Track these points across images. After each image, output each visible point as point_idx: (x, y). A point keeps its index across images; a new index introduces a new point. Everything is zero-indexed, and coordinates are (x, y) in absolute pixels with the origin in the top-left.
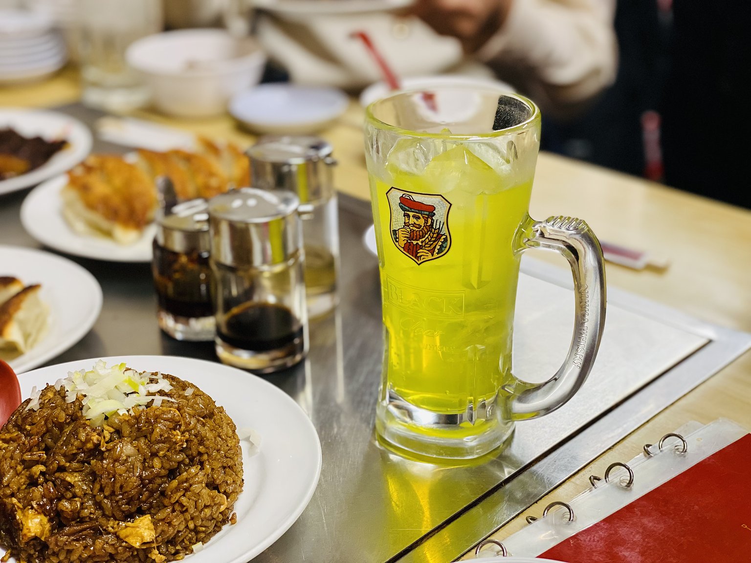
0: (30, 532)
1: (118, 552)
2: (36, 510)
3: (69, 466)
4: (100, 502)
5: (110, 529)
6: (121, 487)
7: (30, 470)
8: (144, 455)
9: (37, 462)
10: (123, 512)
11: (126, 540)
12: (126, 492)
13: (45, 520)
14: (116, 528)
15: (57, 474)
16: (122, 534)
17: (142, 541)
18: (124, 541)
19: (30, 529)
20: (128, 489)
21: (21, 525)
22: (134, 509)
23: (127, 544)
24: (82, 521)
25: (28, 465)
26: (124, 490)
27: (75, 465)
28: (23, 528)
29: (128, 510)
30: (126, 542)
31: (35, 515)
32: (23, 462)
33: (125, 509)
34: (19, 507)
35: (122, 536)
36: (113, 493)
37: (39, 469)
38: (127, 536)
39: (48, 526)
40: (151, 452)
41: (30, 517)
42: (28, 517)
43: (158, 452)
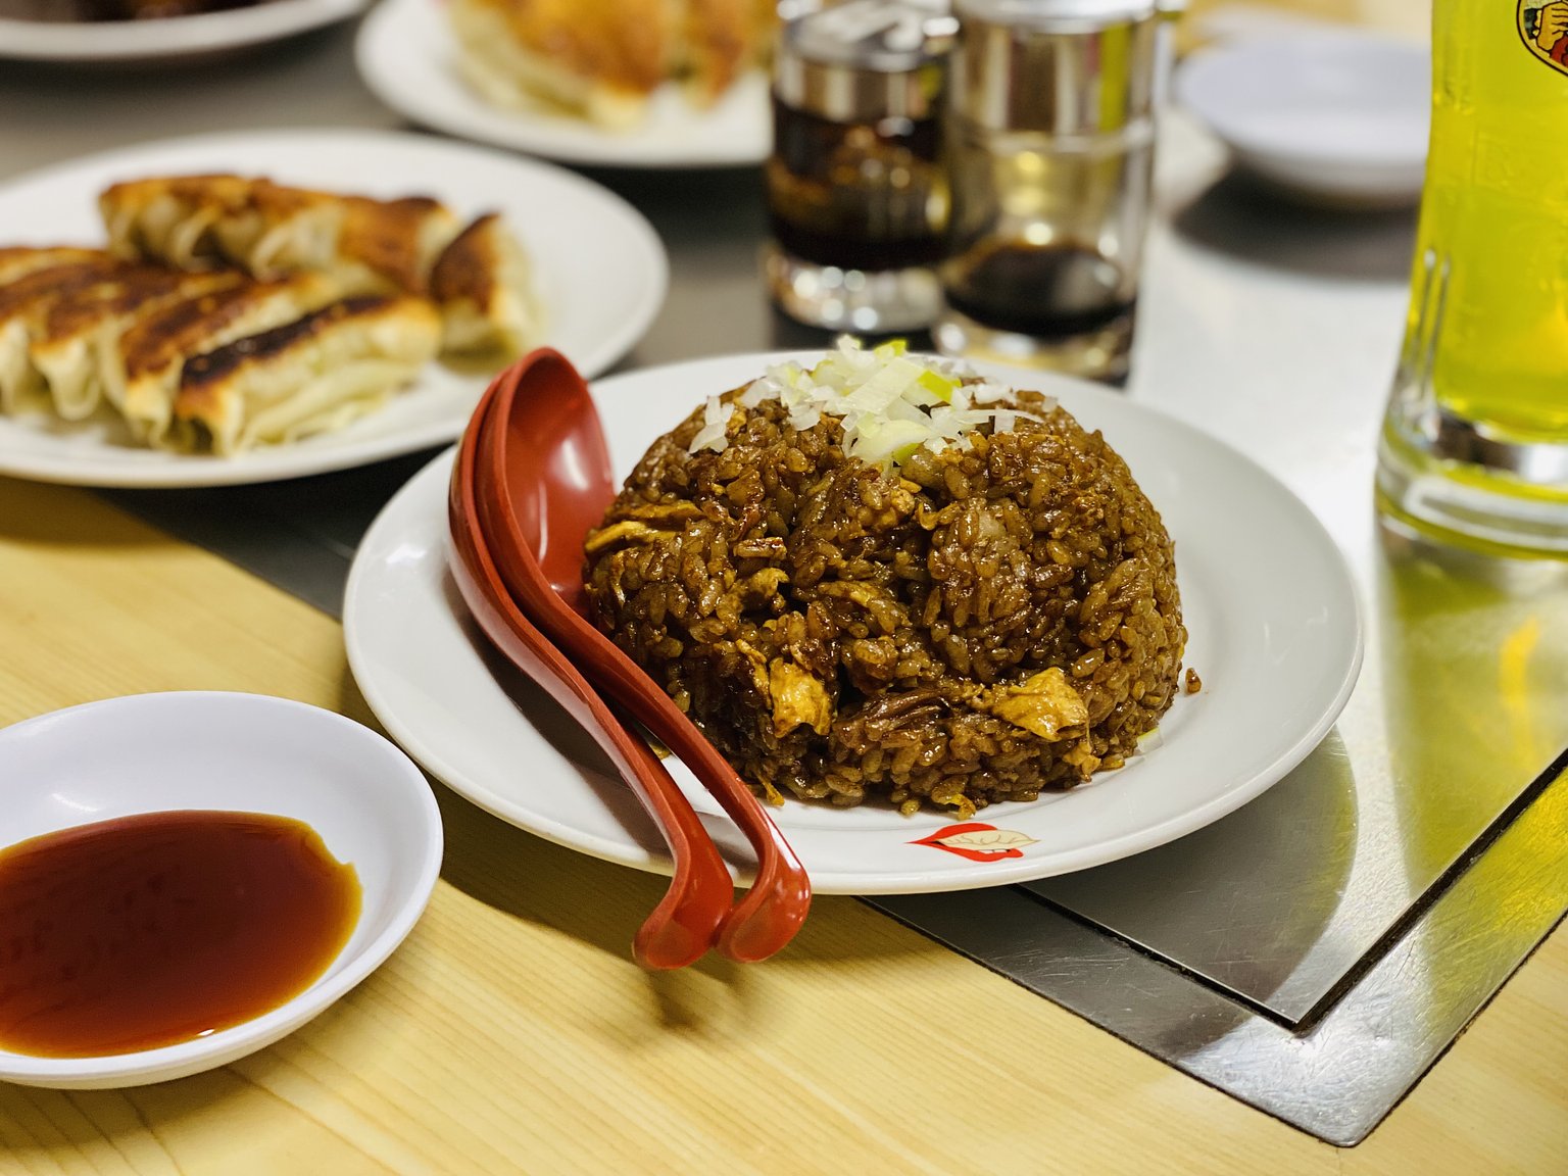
0: (794, 714)
1: (1002, 752)
2: (798, 664)
3: (848, 567)
4: (943, 643)
5: (977, 700)
6: (992, 606)
7: (750, 581)
8: (1021, 536)
9: (765, 562)
10: (993, 663)
11: (1022, 723)
12: (1002, 618)
13: (819, 687)
14: (988, 699)
15: (823, 586)
16: (1009, 710)
17: (1060, 724)
18: (1013, 727)
19: (793, 708)
20: (1008, 611)
21: (769, 701)
22: (1017, 657)
23: (1024, 732)
24: (900, 686)
25: (745, 568)
26: (998, 613)
27: (861, 563)
28: (773, 706)
29: (1007, 661)
30: (1021, 729)
31: (798, 676)
32: (735, 561)
33: (1001, 658)
34: (758, 661)
35: (1009, 717)
36: (973, 621)
37: (771, 577)
38: (1021, 716)
39: (825, 701)
40: (1033, 530)
41: (788, 681)
42: (784, 681)
43: (1051, 527)
